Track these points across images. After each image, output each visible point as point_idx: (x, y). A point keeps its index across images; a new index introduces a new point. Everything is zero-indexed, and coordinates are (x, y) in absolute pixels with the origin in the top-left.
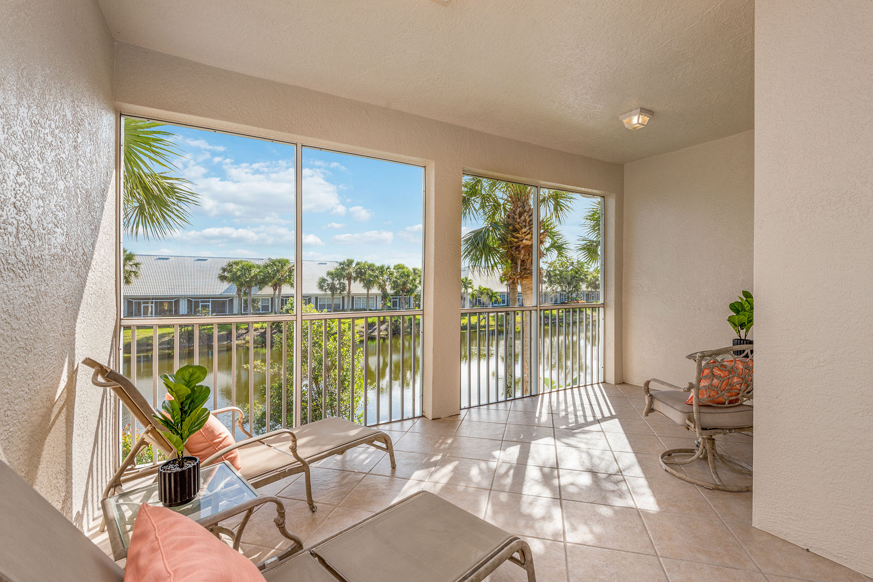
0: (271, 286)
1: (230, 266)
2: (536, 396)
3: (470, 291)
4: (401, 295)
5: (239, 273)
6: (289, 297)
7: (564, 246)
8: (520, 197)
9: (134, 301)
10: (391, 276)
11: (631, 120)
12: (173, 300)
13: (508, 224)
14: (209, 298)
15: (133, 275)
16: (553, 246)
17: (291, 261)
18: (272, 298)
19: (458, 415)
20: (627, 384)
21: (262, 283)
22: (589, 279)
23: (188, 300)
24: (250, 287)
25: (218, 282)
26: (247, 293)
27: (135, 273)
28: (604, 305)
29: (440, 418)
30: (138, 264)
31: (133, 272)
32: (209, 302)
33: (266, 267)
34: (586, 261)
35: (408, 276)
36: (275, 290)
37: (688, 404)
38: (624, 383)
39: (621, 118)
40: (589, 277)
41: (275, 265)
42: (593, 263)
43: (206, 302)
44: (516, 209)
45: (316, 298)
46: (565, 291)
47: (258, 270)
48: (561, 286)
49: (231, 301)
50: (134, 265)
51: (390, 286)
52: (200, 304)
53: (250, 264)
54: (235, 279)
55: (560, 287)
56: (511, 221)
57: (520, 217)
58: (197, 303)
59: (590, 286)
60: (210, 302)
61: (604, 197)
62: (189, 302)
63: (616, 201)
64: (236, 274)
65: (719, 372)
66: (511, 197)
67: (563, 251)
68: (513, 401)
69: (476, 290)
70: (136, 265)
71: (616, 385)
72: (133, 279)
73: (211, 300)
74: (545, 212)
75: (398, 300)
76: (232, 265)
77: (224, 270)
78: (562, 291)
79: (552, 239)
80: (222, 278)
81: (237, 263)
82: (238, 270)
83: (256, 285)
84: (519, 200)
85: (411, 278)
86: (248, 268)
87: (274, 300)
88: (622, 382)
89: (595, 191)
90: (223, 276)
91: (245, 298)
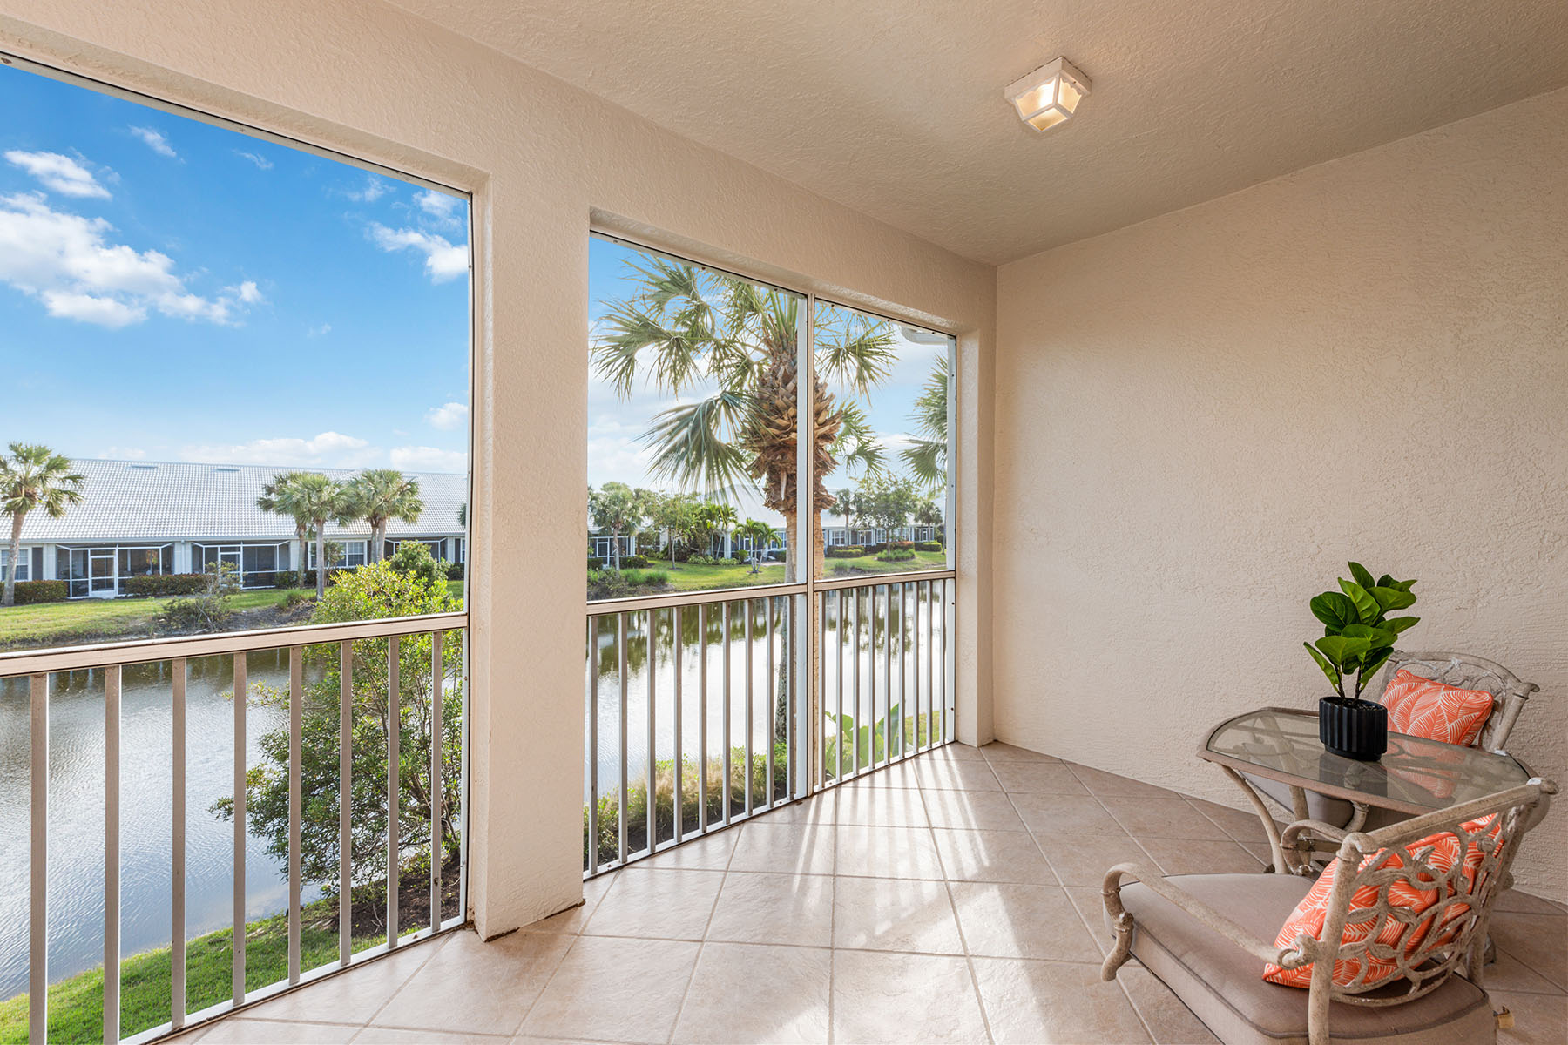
0: (367, 520)
1: (280, 482)
2: (805, 802)
3: (732, 526)
4: (612, 535)
5: (296, 497)
6: (399, 539)
7: (878, 453)
8: (785, 345)
9: (71, 550)
10: (594, 501)
11: (1034, 99)
12: (160, 548)
13: (762, 398)
14: (239, 543)
15: (65, 498)
16: (861, 451)
17: (404, 475)
18: (369, 542)
19: (576, 906)
20: (1002, 743)
21: (348, 513)
22: (919, 507)
23: (194, 548)
24: (320, 521)
25: (258, 512)
26: (315, 533)
27: (72, 496)
28: (955, 575)
29: (514, 931)
30: (79, 477)
31: (66, 492)
32: (239, 549)
33: (356, 484)
34: (916, 478)
35: (625, 502)
36: (375, 526)
37: (1271, 983)
38: (996, 741)
39: (1009, 92)
40: (919, 504)
41: (373, 481)
42: (926, 483)
43: (234, 549)
44: (779, 368)
45: (456, 540)
46: (883, 526)
47: (337, 490)
48: (877, 518)
49: (286, 548)
50: (69, 478)
51: (593, 519)
52: (220, 554)
53: (321, 479)
54: (288, 506)
55: (875, 520)
56: (767, 393)
57: (786, 383)
58: (212, 555)
59: (921, 518)
60: (239, 551)
61: (955, 337)
62: (196, 550)
63: (980, 346)
64: (290, 497)
65: (1407, 896)
66: (767, 341)
67: (876, 462)
68: (746, 826)
69: (742, 526)
70: (75, 479)
71: (982, 751)
72: (65, 503)
73: (242, 546)
74: (839, 383)
75: (608, 543)
76: (286, 482)
77: (270, 490)
78: (878, 525)
79: (859, 439)
80: (266, 505)
81: (293, 477)
82: (297, 490)
83: (332, 518)
84: (784, 349)
85: (630, 505)
86: (317, 487)
87: (373, 545)
88: (991, 740)
89: (938, 320)
90: (265, 501)
91: (313, 542)
